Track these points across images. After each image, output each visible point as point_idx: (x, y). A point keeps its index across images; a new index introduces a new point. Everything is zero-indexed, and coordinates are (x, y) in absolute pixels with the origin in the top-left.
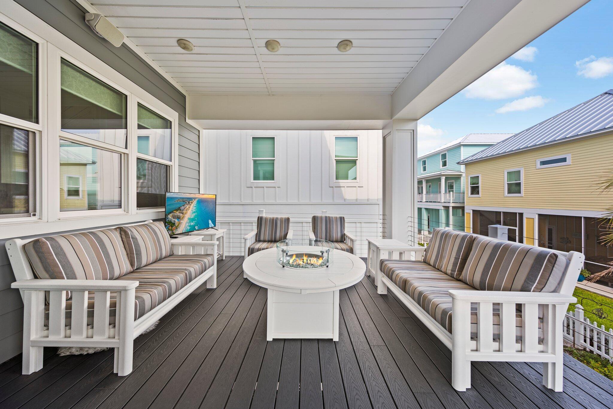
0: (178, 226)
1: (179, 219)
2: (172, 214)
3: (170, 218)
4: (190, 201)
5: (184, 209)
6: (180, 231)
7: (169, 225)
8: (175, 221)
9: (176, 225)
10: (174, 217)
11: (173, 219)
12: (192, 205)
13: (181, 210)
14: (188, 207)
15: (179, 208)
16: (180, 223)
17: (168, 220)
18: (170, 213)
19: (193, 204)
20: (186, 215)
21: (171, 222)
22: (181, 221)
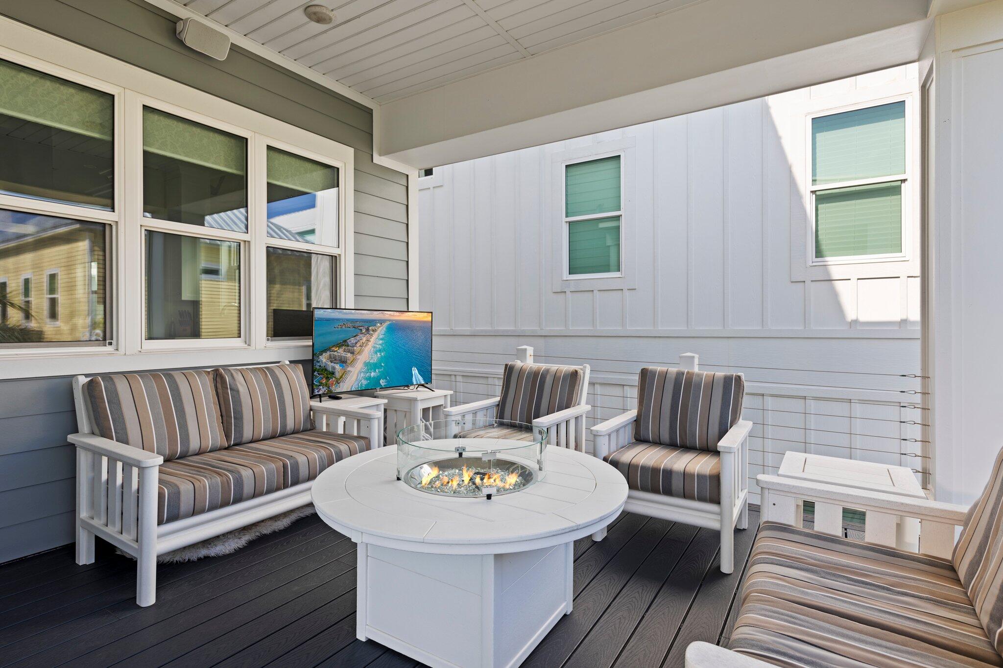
0: (341, 378)
1: (344, 365)
2: (328, 353)
3: (324, 360)
4: (370, 328)
5: (356, 343)
6: (345, 387)
7: (321, 376)
8: (334, 368)
9: (338, 375)
10: (333, 359)
11: (329, 363)
12: (375, 335)
13: (348, 346)
14: (364, 339)
15: (345, 341)
16: (345, 373)
17: (320, 366)
18: (325, 351)
19: (376, 333)
20: (358, 357)
21: (326, 370)
22: (349, 369)
